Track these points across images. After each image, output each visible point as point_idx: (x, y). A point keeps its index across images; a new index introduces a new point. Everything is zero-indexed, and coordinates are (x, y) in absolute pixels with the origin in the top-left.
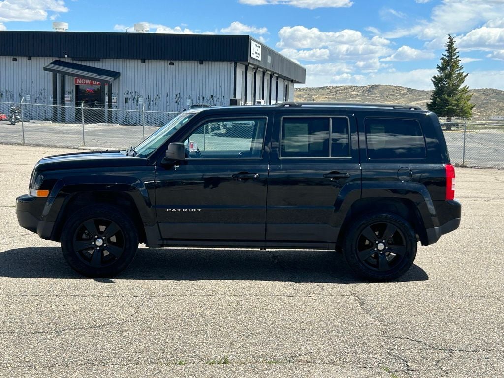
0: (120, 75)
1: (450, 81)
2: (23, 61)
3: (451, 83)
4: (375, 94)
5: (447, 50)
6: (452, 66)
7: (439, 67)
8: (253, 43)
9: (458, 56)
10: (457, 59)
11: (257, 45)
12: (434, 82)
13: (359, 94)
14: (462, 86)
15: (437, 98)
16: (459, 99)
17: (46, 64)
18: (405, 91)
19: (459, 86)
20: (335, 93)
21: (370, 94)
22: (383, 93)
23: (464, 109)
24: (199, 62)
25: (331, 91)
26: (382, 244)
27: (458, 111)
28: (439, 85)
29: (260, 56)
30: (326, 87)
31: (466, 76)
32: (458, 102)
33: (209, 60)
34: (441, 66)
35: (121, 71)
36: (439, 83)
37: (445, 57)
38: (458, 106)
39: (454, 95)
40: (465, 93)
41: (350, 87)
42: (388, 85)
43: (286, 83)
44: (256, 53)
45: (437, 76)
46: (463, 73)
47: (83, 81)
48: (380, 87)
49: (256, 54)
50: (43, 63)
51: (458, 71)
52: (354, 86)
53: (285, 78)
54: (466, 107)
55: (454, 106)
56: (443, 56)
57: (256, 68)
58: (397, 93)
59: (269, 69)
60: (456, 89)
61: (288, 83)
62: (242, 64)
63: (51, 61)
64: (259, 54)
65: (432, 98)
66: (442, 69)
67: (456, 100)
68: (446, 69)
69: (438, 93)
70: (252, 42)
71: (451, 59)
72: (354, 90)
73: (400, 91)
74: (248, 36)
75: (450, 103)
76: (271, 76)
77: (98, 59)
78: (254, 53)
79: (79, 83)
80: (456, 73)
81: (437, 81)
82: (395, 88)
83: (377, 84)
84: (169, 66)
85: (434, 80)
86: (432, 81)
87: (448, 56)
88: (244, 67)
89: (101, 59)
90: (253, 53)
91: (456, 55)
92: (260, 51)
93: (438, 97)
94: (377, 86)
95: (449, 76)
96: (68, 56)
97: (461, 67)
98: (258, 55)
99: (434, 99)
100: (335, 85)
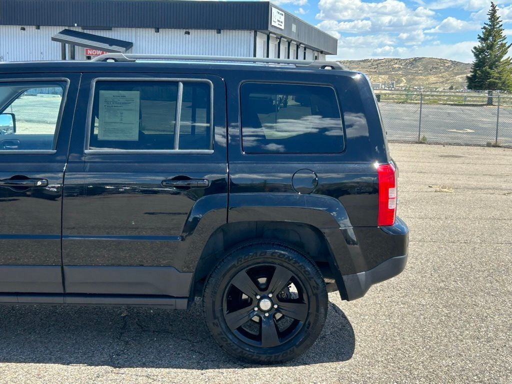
0: (132, 46)
1: (491, 52)
2: (31, 30)
3: (493, 54)
4: (418, 67)
5: (489, 19)
6: (495, 35)
7: (480, 38)
8: (274, 11)
9: (501, 25)
10: (500, 28)
11: (279, 13)
12: (474, 53)
13: (402, 67)
14: (505, 58)
15: (477, 70)
16: (501, 72)
17: (55, 34)
18: (449, 64)
19: (501, 57)
20: (376, 66)
21: (413, 68)
22: (427, 66)
23: (507, 82)
24: (216, 30)
25: (372, 64)
26: (267, 300)
27: (500, 85)
28: (480, 56)
29: (283, 25)
30: (367, 60)
31: (509, 47)
32: (500, 75)
33: (227, 29)
34: (482, 36)
35: (134, 42)
36: (480, 54)
37: (487, 26)
38: (500, 79)
39: (496, 67)
40: (508, 65)
41: (392, 60)
42: (432, 58)
43: (316, 55)
44: (279, 21)
45: (477, 47)
46: (506, 43)
47: (94, 52)
48: (424, 60)
49: (278, 23)
50: (53, 33)
51: (500, 41)
52: (397, 59)
53: (313, 49)
54: (508, 80)
55: (496, 79)
56: (486, 26)
57: (280, 38)
58: (441, 66)
59: (294, 39)
60: (498, 61)
61: (318, 54)
62: (263, 33)
63: (61, 31)
64: (282, 22)
65: (472, 70)
66: (483, 40)
67: (499, 73)
68: (487, 39)
69: (479, 65)
70: (273, 8)
71: (493, 29)
72: (396, 64)
73: (444, 64)
74: (269, 2)
75: (492, 76)
76: (298, 47)
77: (109, 28)
78: (276, 21)
79: (90, 54)
80: (499, 43)
81: (478, 52)
82: (440, 61)
83: (420, 56)
84: (184, 36)
85: (474, 51)
86: (473, 52)
87: (490, 25)
88: (266, 37)
89: (113, 28)
90: (274, 21)
91: (499, 24)
92: (282, 19)
93: (479, 70)
94: (420, 59)
95: (490, 47)
96: (78, 26)
97: (504, 37)
98: (281, 24)
99: (475, 71)
100: (376, 58)
